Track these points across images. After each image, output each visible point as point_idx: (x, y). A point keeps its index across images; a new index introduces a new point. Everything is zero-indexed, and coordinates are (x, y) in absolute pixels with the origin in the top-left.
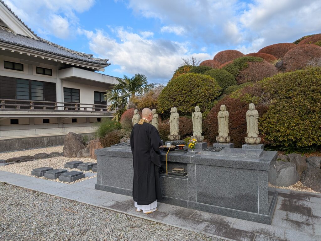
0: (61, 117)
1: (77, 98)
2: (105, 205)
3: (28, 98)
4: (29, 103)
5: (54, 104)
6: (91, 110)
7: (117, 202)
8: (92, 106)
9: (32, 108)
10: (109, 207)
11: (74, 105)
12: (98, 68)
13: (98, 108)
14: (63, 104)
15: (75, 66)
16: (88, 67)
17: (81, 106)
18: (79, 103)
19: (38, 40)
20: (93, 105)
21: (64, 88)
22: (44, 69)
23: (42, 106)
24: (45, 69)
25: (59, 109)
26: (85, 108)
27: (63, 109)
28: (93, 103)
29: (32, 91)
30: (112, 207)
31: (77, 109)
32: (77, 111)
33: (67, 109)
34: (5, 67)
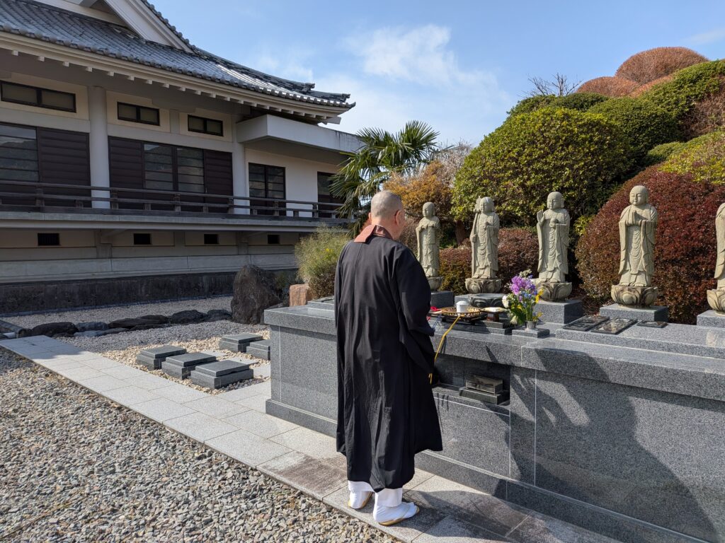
0: (242, 232)
1: (280, 187)
2: (273, 464)
3: (170, 186)
4: (171, 197)
5: (226, 201)
6: (309, 215)
7: (308, 460)
8: (310, 207)
9: (178, 209)
10: (280, 473)
11: (272, 204)
12: (325, 116)
13: (323, 211)
14: (248, 202)
15: (273, 112)
16: (303, 113)
17: (289, 206)
18: (285, 198)
19: (191, 52)
20: (313, 204)
21: (250, 164)
22: (205, 121)
23: (199, 204)
24: (208, 122)
25: (238, 211)
26: (296, 211)
27: (248, 212)
28: (316, 200)
29: (180, 170)
30: (291, 472)
31: (277, 214)
32: (276, 218)
33: (255, 213)
34: (121, 116)
